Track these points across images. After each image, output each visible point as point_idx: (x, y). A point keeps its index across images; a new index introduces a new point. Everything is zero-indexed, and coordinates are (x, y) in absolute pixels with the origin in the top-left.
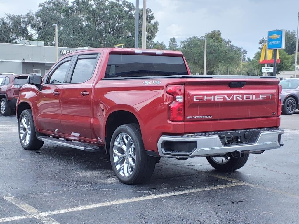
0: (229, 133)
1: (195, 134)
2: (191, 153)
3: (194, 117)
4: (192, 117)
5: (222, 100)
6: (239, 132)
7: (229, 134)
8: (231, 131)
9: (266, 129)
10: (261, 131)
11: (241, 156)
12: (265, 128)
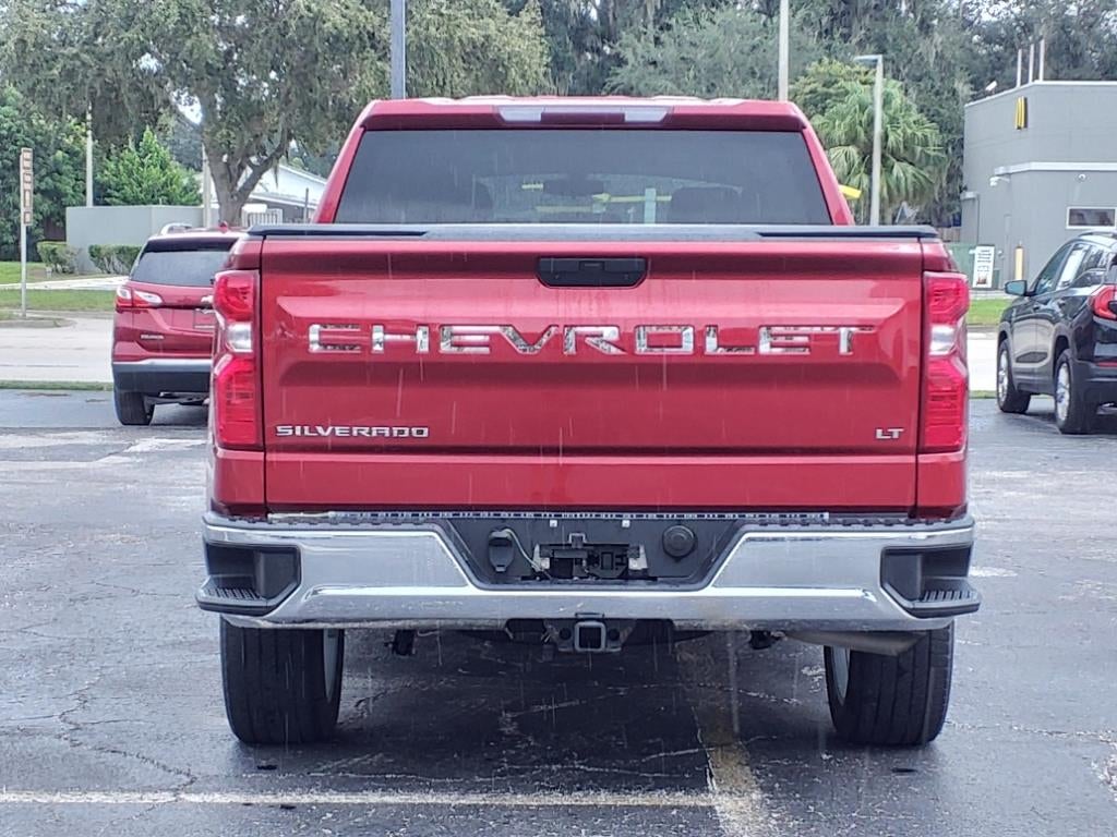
0: (554, 523)
1: (331, 514)
2: (272, 603)
3: (320, 429)
4: (306, 428)
5: (486, 350)
6: (626, 523)
7: (553, 528)
8: (567, 515)
9: (826, 515)
10: (744, 523)
11: (581, 646)
12: (821, 509)
